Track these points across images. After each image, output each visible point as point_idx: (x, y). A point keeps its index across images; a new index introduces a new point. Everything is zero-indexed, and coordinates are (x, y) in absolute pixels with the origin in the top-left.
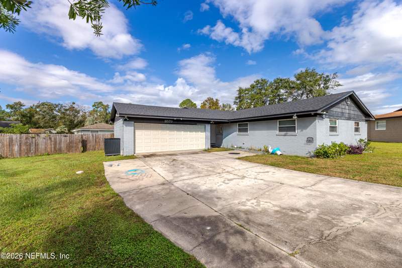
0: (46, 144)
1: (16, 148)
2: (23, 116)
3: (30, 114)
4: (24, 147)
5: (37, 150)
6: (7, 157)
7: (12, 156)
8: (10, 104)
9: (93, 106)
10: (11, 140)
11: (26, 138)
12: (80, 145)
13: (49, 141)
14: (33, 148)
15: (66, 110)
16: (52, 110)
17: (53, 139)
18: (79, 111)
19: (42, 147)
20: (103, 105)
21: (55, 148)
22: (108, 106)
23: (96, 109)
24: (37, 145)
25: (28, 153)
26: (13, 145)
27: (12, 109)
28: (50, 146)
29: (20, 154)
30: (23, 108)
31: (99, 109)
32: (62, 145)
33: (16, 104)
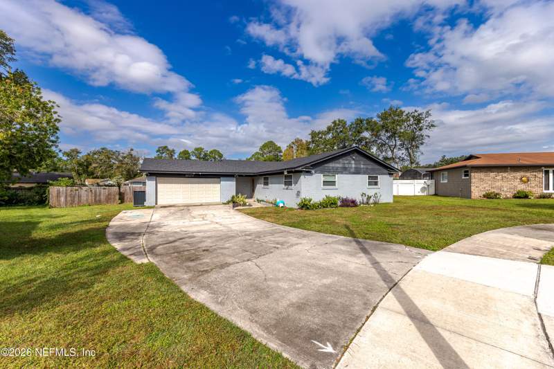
0: (87, 196)
1: (62, 199)
2: (80, 165)
3: (88, 162)
4: (69, 199)
5: (79, 201)
6: (55, 207)
7: (59, 206)
8: (67, 151)
9: (157, 151)
10: (59, 192)
11: (71, 191)
12: (117, 197)
13: (90, 194)
14: (76, 199)
15: (125, 158)
16: (109, 158)
17: (93, 191)
18: (138, 158)
19: (84, 198)
20: (168, 150)
21: (95, 199)
22: (173, 151)
23: (160, 155)
24: (80, 197)
25: (72, 203)
26: (60, 197)
27: (68, 156)
28: (91, 198)
29: (66, 205)
30: (80, 155)
31: (164, 155)
32: (102, 197)
33: (73, 151)
